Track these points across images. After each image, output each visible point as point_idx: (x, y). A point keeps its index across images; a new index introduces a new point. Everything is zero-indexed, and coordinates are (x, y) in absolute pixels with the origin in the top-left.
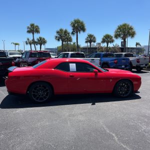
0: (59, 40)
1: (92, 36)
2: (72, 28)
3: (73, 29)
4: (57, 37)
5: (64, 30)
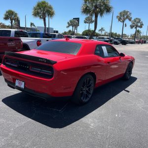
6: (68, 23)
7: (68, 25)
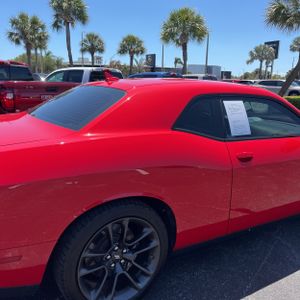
0: (17, 42)
1: (96, 37)
2: (54, 13)
3: (57, 16)
4: (11, 34)
5: (30, 17)
6: (251, 53)
7: (249, 58)
